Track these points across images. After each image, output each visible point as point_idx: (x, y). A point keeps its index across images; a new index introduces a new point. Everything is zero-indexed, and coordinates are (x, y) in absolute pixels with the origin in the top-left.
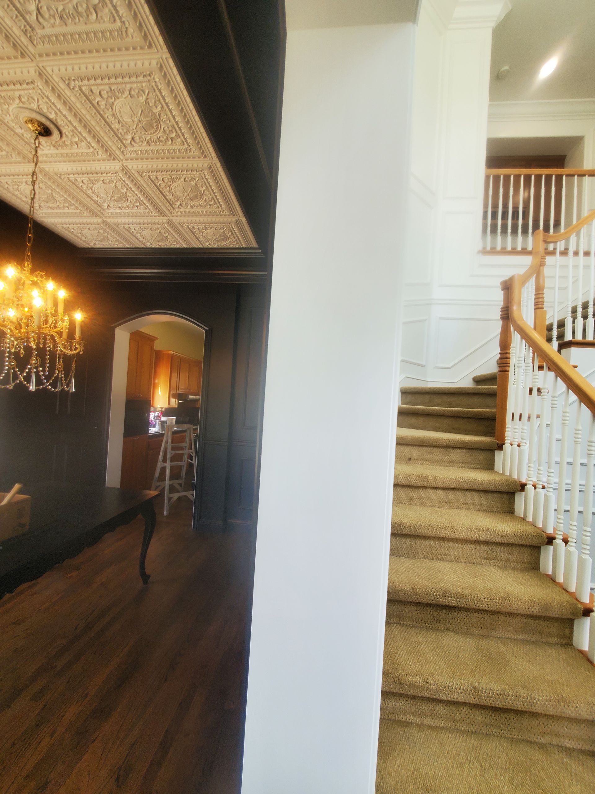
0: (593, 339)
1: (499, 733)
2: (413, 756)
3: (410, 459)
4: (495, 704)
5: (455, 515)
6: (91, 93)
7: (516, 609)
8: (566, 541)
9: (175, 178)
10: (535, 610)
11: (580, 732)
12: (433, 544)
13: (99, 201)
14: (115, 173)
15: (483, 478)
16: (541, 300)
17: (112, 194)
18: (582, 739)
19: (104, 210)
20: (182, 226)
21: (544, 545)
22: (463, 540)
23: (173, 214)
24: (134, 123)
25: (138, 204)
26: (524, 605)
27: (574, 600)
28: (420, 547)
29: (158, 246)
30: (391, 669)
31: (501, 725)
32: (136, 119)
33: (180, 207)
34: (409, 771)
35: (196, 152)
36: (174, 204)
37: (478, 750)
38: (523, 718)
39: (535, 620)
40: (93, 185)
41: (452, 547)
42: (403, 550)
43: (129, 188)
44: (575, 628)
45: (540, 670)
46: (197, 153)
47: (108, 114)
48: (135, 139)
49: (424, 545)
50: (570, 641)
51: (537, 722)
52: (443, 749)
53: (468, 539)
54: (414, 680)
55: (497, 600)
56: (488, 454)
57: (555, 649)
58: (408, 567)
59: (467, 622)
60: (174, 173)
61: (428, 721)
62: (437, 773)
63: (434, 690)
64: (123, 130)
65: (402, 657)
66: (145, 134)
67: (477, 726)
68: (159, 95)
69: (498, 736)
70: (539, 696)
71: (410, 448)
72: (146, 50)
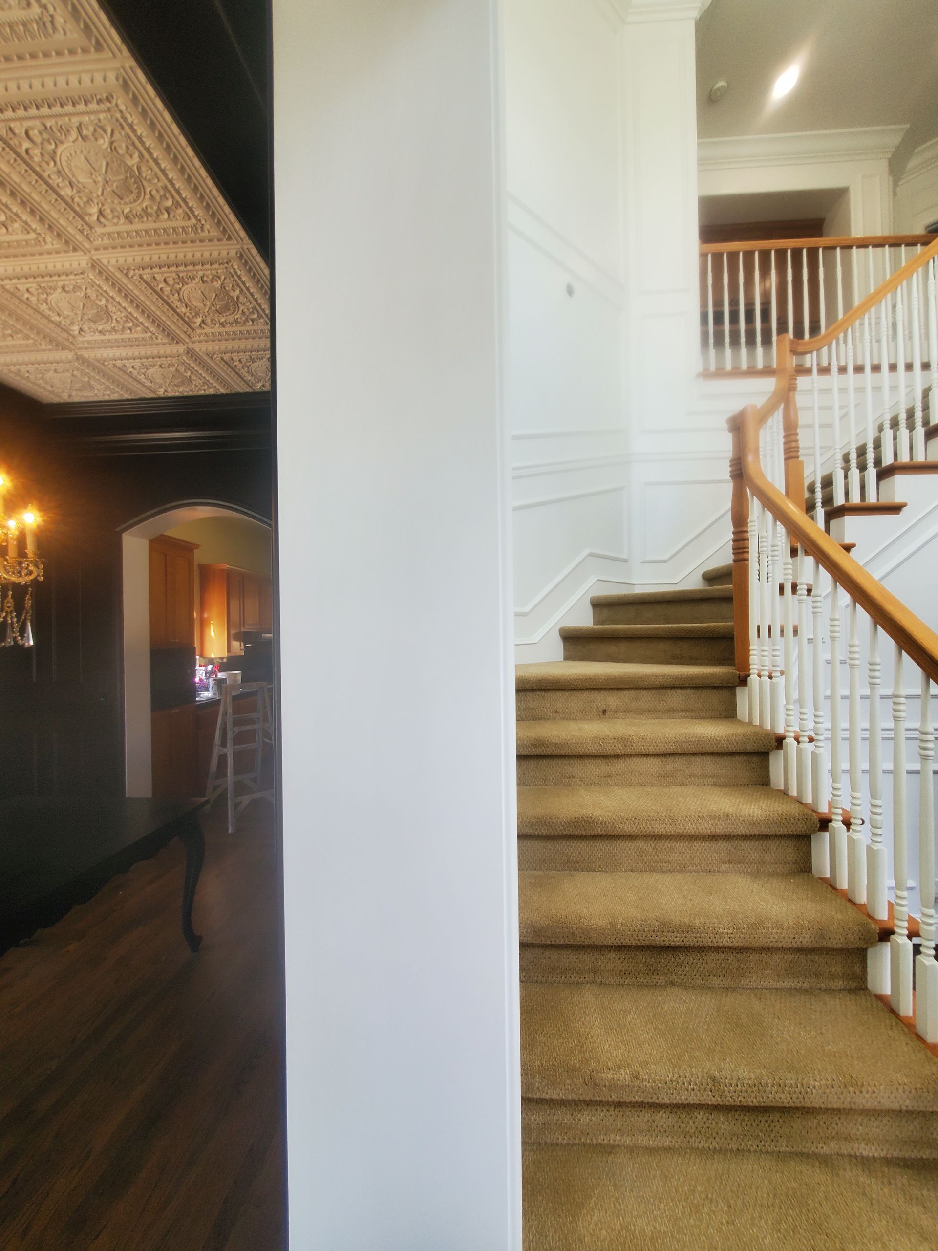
0: (876, 501)
1: (758, 1146)
2: (620, 1204)
3: (604, 712)
4: (746, 1102)
5: (677, 797)
6: (10, 135)
7: (774, 940)
8: (847, 824)
9: (184, 277)
10: (806, 940)
11: (882, 1130)
12: (643, 846)
13: (63, 322)
14: (81, 273)
15: (717, 734)
16: (793, 444)
17: (83, 308)
18: (887, 1141)
19: (74, 337)
20: (211, 358)
21: (815, 833)
22: (690, 836)
23: (193, 339)
24: (98, 185)
25: (131, 325)
26: (786, 933)
27: (865, 918)
28: (624, 853)
29: (177, 394)
30: (579, 1062)
31: (760, 1134)
32: (99, 179)
33: (203, 325)
34: (612, 1230)
35: (213, 232)
36: (192, 322)
37: (724, 1180)
38: (792, 1117)
39: (806, 955)
40: (47, 295)
41: (673, 849)
42: (598, 860)
43: (109, 298)
44: (869, 962)
45: (816, 1037)
46: (215, 233)
47: (49, 170)
48: (105, 213)
49: (630, 850)
50: (863, 982)
51: (816, 1121)
52: (668, 1186)
53: (697, 833)
54: (616, 1077)
55: (744, 929)
56: (725, 693)
57: (840, 999)
58: (605, 887)
59: (701, 969)
60: (182, 268)
61: (644, 1141)
62: (659, 1228)
63: (649, 1090)
64: (80, 198)
65: (597, 1039)
66: (120, 203)
67: (723, 1139)
68: (132, 135)
69: (756, 1151)
70: (816, 1080)
71: (604, 693)
72: (93, 55)
